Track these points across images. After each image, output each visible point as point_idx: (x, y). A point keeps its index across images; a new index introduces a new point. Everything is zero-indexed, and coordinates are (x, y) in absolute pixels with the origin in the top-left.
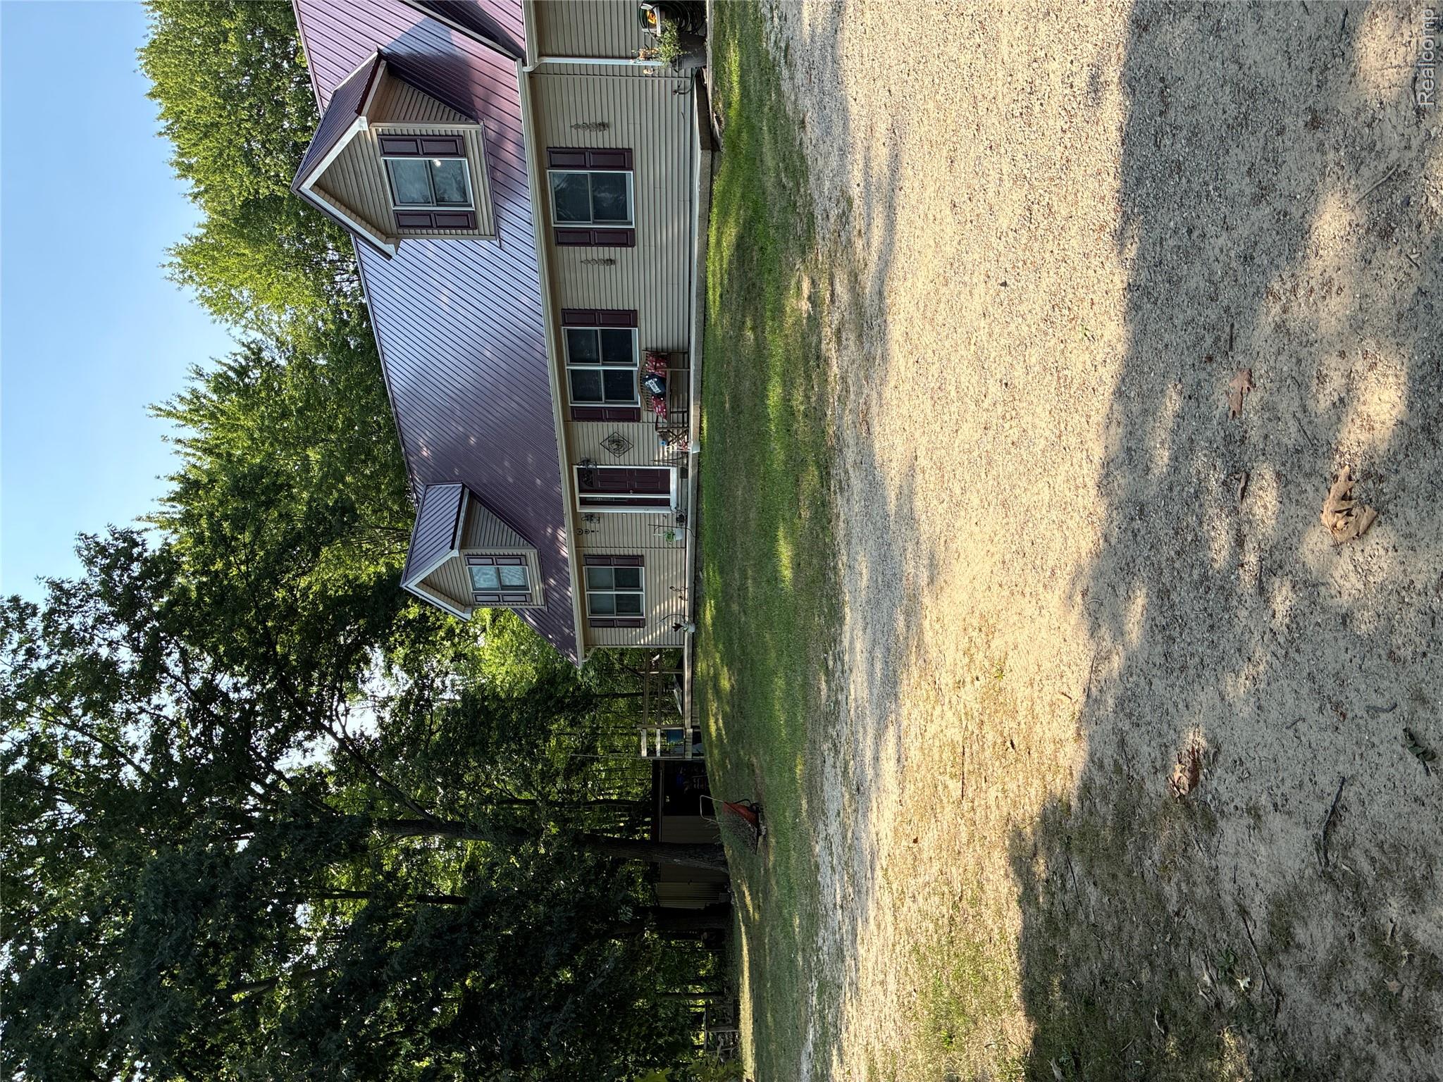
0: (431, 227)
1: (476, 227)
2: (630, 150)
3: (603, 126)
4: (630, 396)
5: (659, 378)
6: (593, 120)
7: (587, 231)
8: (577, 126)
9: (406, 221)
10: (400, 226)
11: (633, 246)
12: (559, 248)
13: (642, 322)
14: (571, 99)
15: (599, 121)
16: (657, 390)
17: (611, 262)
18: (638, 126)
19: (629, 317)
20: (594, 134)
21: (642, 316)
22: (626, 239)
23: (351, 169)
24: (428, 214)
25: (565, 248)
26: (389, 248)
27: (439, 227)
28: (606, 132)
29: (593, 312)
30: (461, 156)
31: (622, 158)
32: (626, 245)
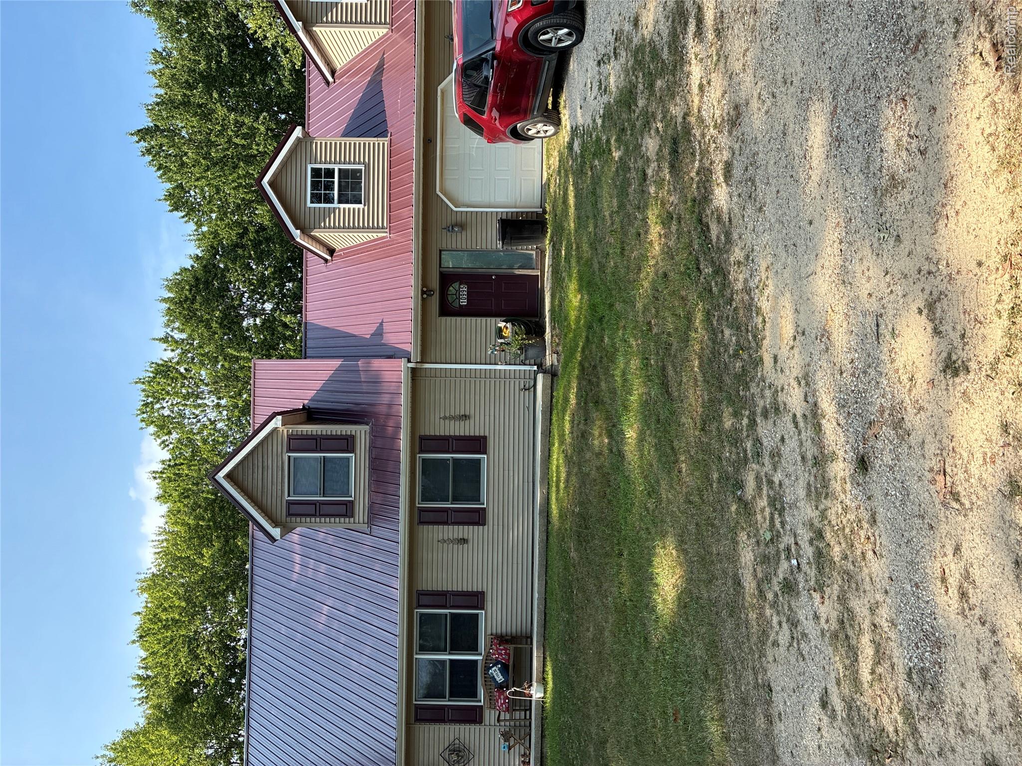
0: (314, 515)
1: (352, 516)
2: (485, 438)
3: (465, 417)
4: (474, 694)
5: (502, 664)
6: (457, 413)
7: (445, 510)
8: (445, 418)
9: (294, 509)
10: (289, 514)
11: (484, 524)
12: (421, 527)
13: (488, 605)
14: (442, 396)
15: (462, 413)
16: (500, 678)
17: (464, 541)
18: (492, 418)
19: (477, 599)
20: (457, 423)
21: (489, 598)
22: (478, 518)
23: (260, 464)
24: (313, 503)
25: (425, 527)
26: (276, 532)
27: (321, 515)
28: (467, 422)
29: (443, 594)
30: (351, 452)
31: (478, 444)
32: (477, 523)
